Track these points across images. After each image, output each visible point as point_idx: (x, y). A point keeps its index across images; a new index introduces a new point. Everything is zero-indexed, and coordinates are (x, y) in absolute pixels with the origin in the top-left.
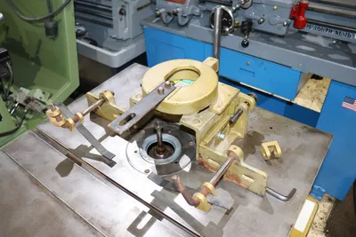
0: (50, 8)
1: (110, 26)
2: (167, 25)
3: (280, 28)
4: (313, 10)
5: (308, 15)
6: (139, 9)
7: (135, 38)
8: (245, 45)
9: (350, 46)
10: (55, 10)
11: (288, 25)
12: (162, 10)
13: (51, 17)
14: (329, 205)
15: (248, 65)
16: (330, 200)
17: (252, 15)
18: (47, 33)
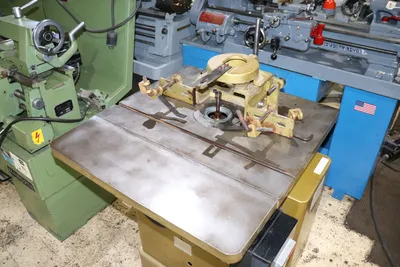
1: (153, 44)
2: (205, 43)
3: (302, 45)
4: (328, 30)
5: (325, 34)
6: (178, 30)
7: (174, 56)
8: (274, 58)
9: (361, 62)
11: (309, 41)
12: (202, 30)
14: (348, 204)
16: (349, 200)
17: (280, 34)
18: (108, 43)
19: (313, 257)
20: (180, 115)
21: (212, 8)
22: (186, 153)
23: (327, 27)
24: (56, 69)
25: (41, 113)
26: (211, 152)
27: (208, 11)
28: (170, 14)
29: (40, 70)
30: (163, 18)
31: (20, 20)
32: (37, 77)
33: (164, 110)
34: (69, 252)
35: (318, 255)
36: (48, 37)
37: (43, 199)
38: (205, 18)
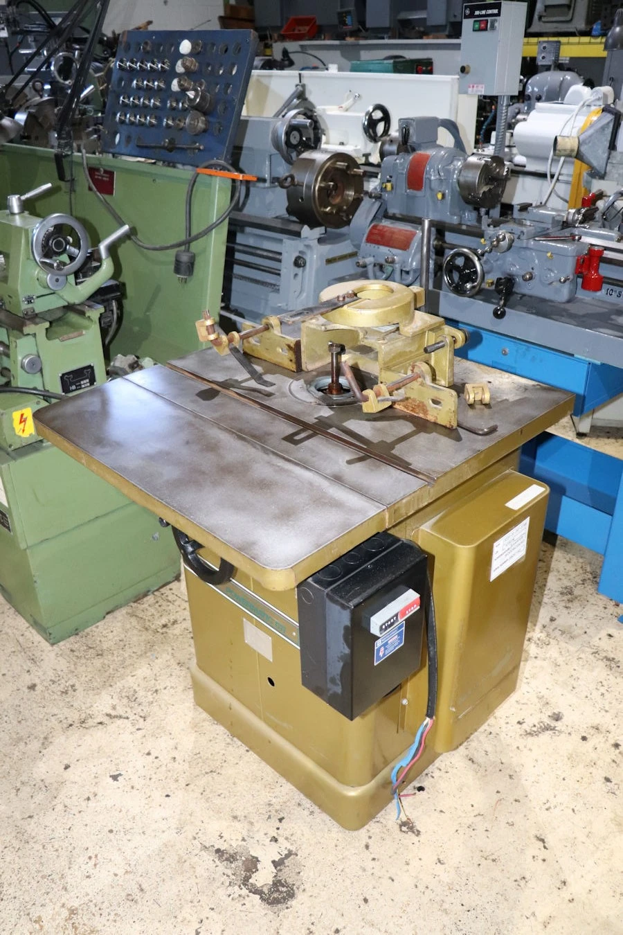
0: (189, 229)
1: (275, 288)
3: (557, 291)
5: (605, 271)
6: (329, 261)
8: (499, 315)
10: (194, 232)
12: (369, 260)
13: (187, 243)
15: (505, 354)
17: (515, 269)
18: (177, 270)
19: (548, 728)
20: (266, 383)
21: (394, 218)
22: (254, 436)
23: (608, 254)
24: (70, 308)
25: (35, 382)
26: (297, 438)
27: (386, 223)
28: (312, 227)
29: (40, 306)
30: (298, 234)
31: (17, 217)
32: (34, 317)
33: (242, 375)
34: (62, 664)
35: (559, 725)
36: (58, 244)
37: (23, 546)
38: (377, 237)
